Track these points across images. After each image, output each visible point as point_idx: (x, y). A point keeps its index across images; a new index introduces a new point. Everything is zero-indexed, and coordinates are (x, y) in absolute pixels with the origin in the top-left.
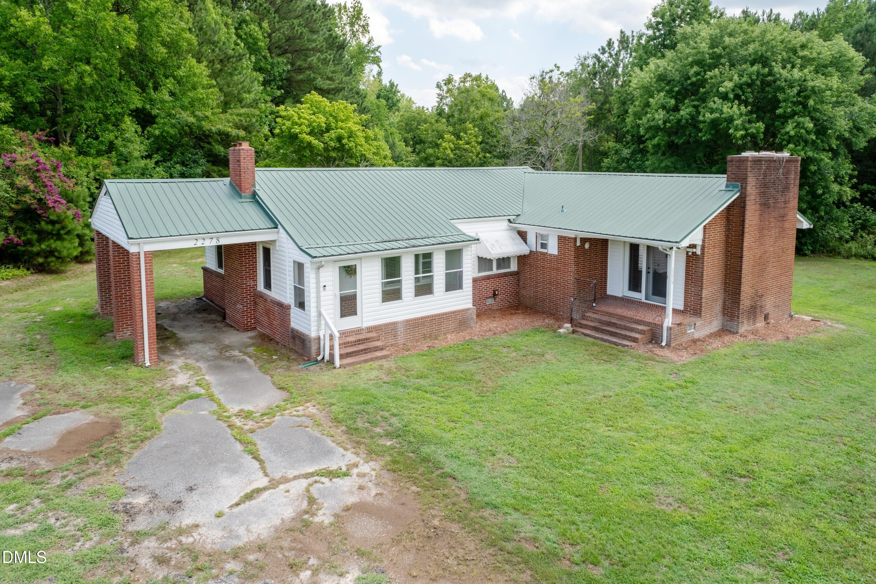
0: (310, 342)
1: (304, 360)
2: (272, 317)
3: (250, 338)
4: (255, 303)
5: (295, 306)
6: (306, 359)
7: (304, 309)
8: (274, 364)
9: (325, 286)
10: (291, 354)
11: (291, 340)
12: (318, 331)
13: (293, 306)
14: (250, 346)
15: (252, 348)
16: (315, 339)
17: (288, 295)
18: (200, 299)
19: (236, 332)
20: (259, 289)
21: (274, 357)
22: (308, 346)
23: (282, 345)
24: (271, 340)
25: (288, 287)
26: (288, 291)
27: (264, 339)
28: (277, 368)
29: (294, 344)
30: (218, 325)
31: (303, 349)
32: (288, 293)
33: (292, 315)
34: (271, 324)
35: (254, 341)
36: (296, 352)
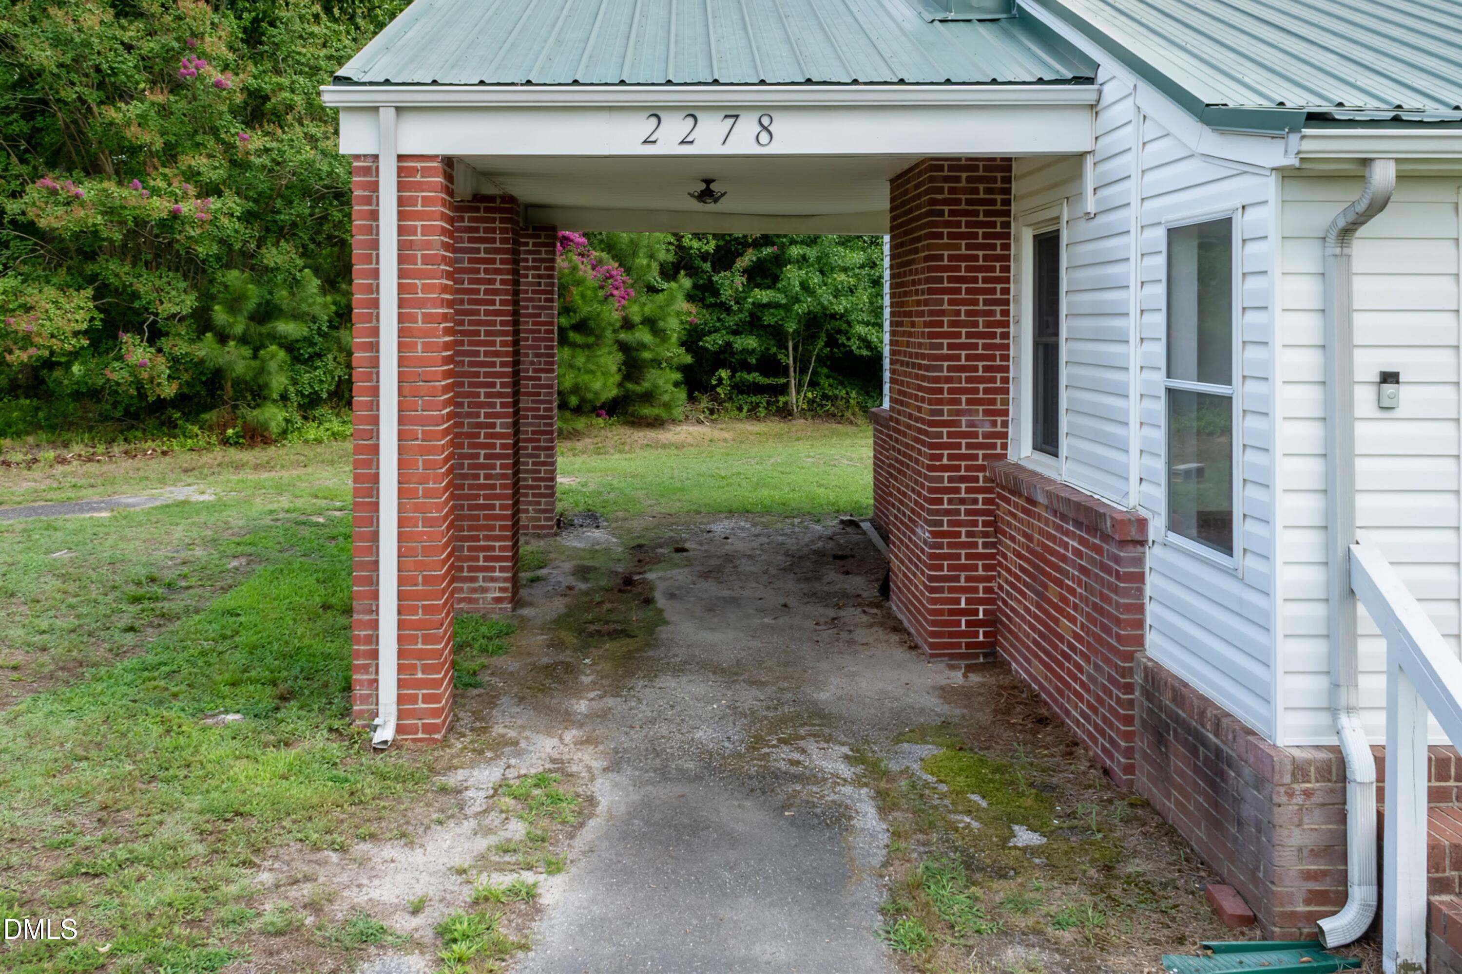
0: (1260, 782)
1: (1217, 911)
2: (1053, 592)
3: (946, 693)
4: (995, 526)
5: (1174, 526)
6: (1232, 905)
7: (1225, 544)
8: (1002, 890)
9: (1389, 378)
10: (1134, 838)
11: (1142, 744)
12: (1333, 710)
13: (1157, 527)
14: (921, 734)
15: (927, 750)
16: (1300, 770)
17: (1135, 464)
18: (853, 524)
19: (900, 654)
20: (1012, 456)
21: (1024, 837)
22: (1248, 811)
23: (1093, 763)
24: (1042, 721)
25: (1135, 409)
26: (1135, 436)
27: (1008, 711)
28: (1006, 933)
29: (1162, 776)
30: (852, 615)
31: (1216, 824)
32: (1134, 447)
33: (1153, 583)
34: (1051, 635)
35: (956, 712)
36: (1168, 831)
